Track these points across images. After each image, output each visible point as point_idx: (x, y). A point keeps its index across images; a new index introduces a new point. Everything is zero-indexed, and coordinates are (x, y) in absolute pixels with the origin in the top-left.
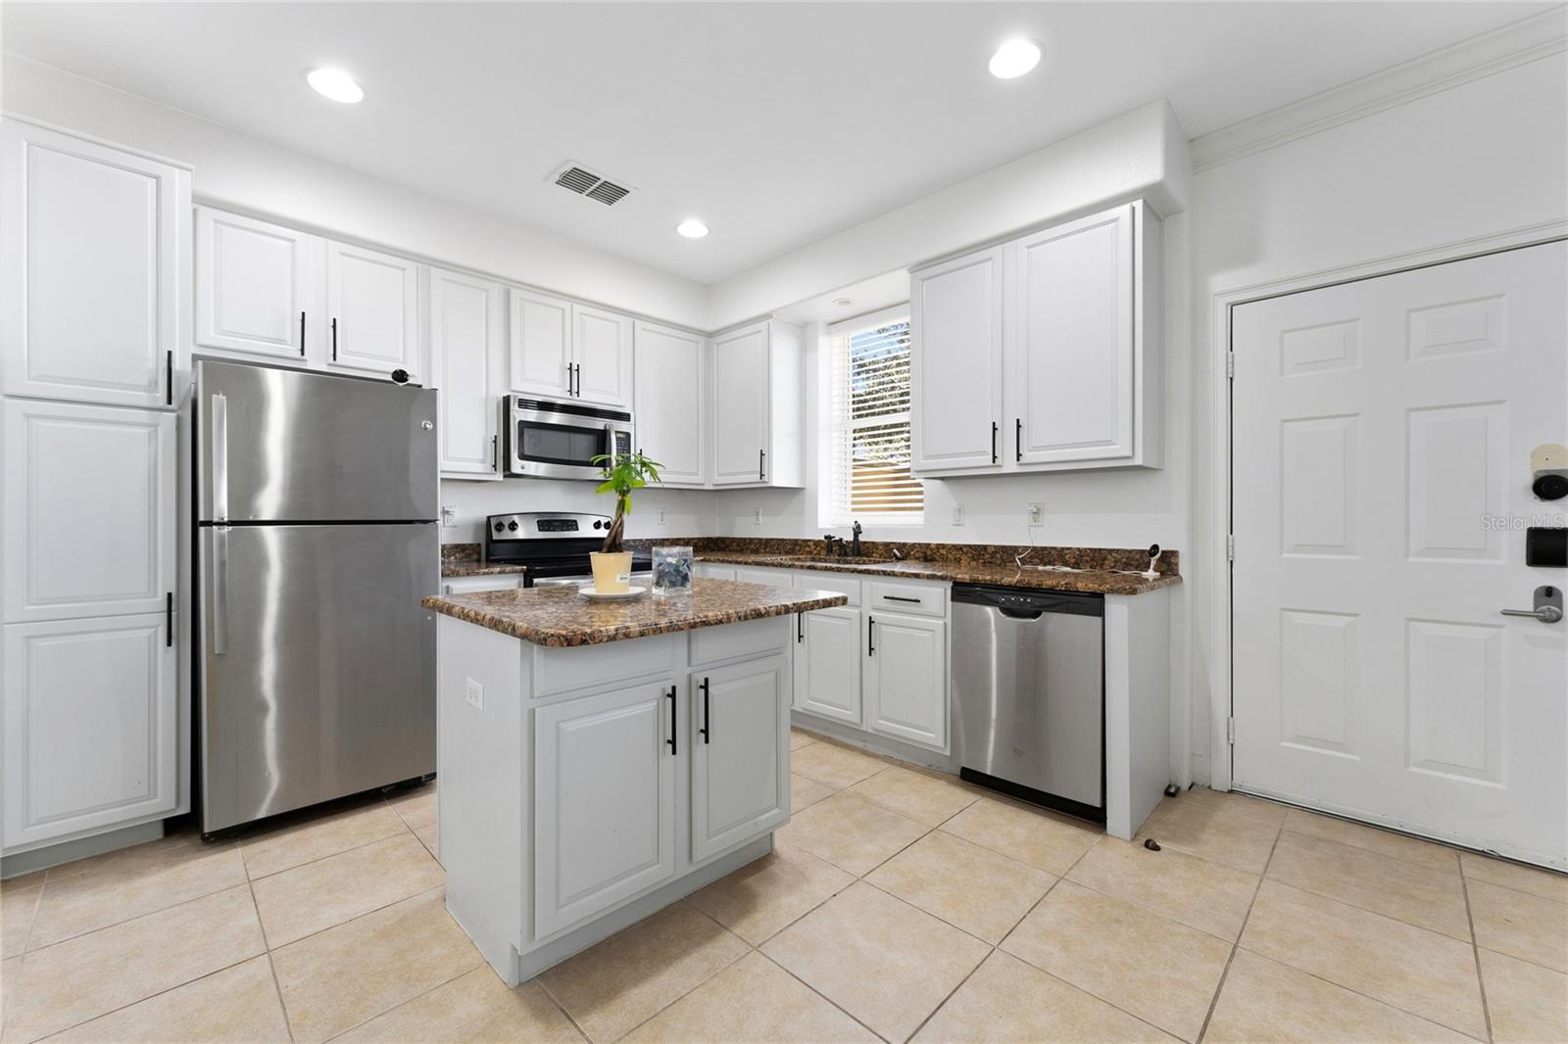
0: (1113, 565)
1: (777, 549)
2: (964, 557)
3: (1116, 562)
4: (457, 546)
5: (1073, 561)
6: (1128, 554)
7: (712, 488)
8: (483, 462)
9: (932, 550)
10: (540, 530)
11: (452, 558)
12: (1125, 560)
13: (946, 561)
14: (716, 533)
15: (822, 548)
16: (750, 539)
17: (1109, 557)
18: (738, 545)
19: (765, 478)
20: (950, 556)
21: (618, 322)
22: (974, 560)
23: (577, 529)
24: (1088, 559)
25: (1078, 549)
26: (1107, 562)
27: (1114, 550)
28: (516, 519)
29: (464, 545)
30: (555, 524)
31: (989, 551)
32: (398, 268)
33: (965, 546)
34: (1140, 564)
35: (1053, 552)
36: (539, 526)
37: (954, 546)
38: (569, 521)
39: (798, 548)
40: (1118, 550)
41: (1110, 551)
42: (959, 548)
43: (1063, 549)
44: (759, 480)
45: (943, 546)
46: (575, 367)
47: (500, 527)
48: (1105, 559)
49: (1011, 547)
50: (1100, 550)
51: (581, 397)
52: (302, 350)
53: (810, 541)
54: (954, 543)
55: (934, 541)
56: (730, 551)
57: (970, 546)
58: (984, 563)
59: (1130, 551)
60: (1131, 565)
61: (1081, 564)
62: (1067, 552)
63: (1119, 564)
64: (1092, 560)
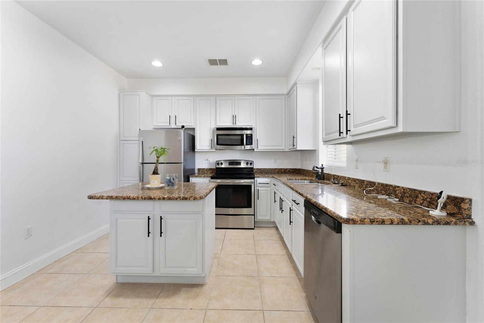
0: (422, 202)
1: (310, 174)
4: (210, 169)
5: (400, 195)
6: (431, 195)
7: (288, 150)
8: (209, 146)
10: (229, 165)
11: (209, 172)
12: (429, 200)
13: (351, 186)
14: (298, 167)
16: (305, 170)
17: (419, 196)
18: (303, 172)
19: (295, 147)
20: (352, 184)
21: (250, 99)
22: (360, 187)
23: (240, 165)
24: (408, 195)
25: (403, 187)
26: (418, 199)
28: (222, 162)
29: (212, 169)
30: (234, 163)
31: (365, 184)
32: (189, 100)
33: (357, 179)
35: (391, 188)
36: (229, 164)
37: (353, 179)
38: (238, 162)
40: (425, 192)
41: (421, 192)
42: (355, 180)
44: (292, 148)
45: (349, 178)
46: (234, 116)
47: (218, 164)
51: (237, 125)
52: (170, 124)
54: (353, 177)
56: (301, 174)
60: (433, 204)
61: (404, 198)
62: (397, 189)
63: (425, 202)
64: (410, 196)
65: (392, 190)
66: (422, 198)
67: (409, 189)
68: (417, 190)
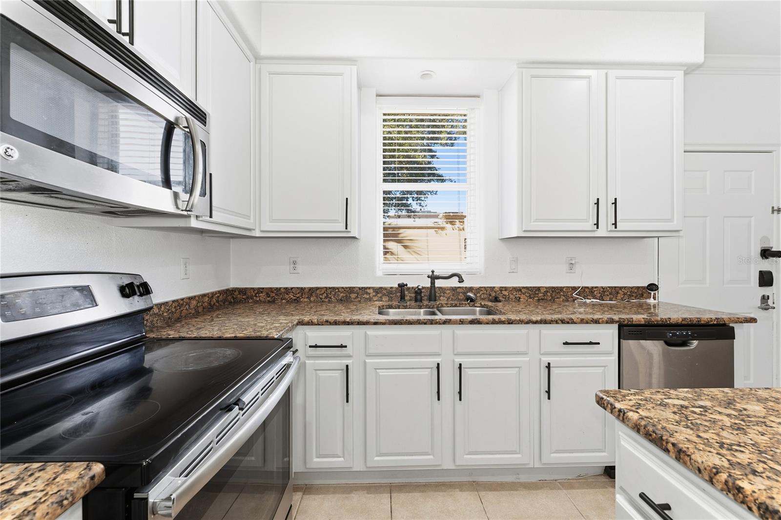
0: (622, 296)
1: (326, 298)
2: (522, 296)
3: (624, 294)
5: (599, 295)
6: (631, 290)
9: (495, 292)
12: (629, 293)
13: (508, 300)
15: (384, 295)
16: (286, 289)
17: (620, 291)
18: (268, 295)
20: (511, 296)
22: (531, 298)
24: (608, 293)
25: (602, 287)
26: (619, 295)
27: (623, 287)
31: (542, 291)
33: (524, 288)
34: (637, 295)
35: (586, 290)
37: (515, 289)
39: (353, 296)
40: (625, 287)
41: (621, 288)
42: (519, 289)
43: (593, 287)
45: (506, 289)
48: (618, 293)
49: (557, 288)
50: (615, 287)
53: (369, 288)
54: (515, 285)
55: (497, 284)
56: (256, 302)
57: (527, 288)
58: (539, 300)
59: (632, 288)
60: (633, 296)
61: (604, 297)
62: (595, 289)
63: (626, 296)
64: (610, 294)
65: (588, 292)
66: (622, 293)
67: (608, 287)
68: (618, 287)
